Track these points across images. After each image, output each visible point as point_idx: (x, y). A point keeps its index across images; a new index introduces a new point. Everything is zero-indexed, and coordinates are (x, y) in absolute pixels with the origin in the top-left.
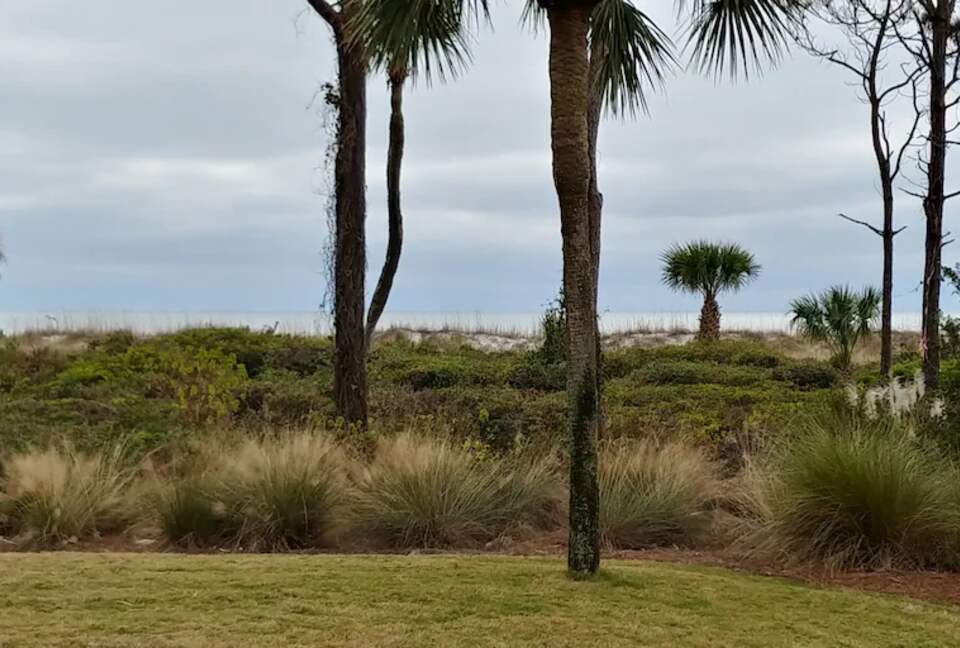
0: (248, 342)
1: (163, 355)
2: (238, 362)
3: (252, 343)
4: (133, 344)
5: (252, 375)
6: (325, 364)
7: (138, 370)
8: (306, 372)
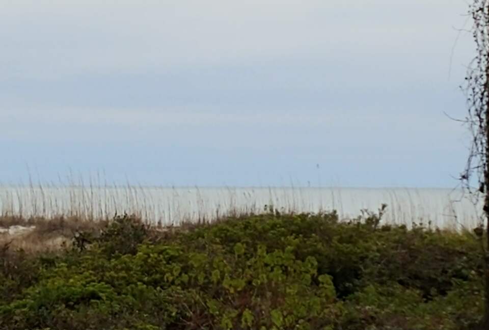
0: (335, 238)
1: (197, 259)
2: (320, 272)
3: (341, 241)
4: (146, 241)
5: (343, 293)
6: (465, 278)
7: (155, 283)
8: (433, 291)
